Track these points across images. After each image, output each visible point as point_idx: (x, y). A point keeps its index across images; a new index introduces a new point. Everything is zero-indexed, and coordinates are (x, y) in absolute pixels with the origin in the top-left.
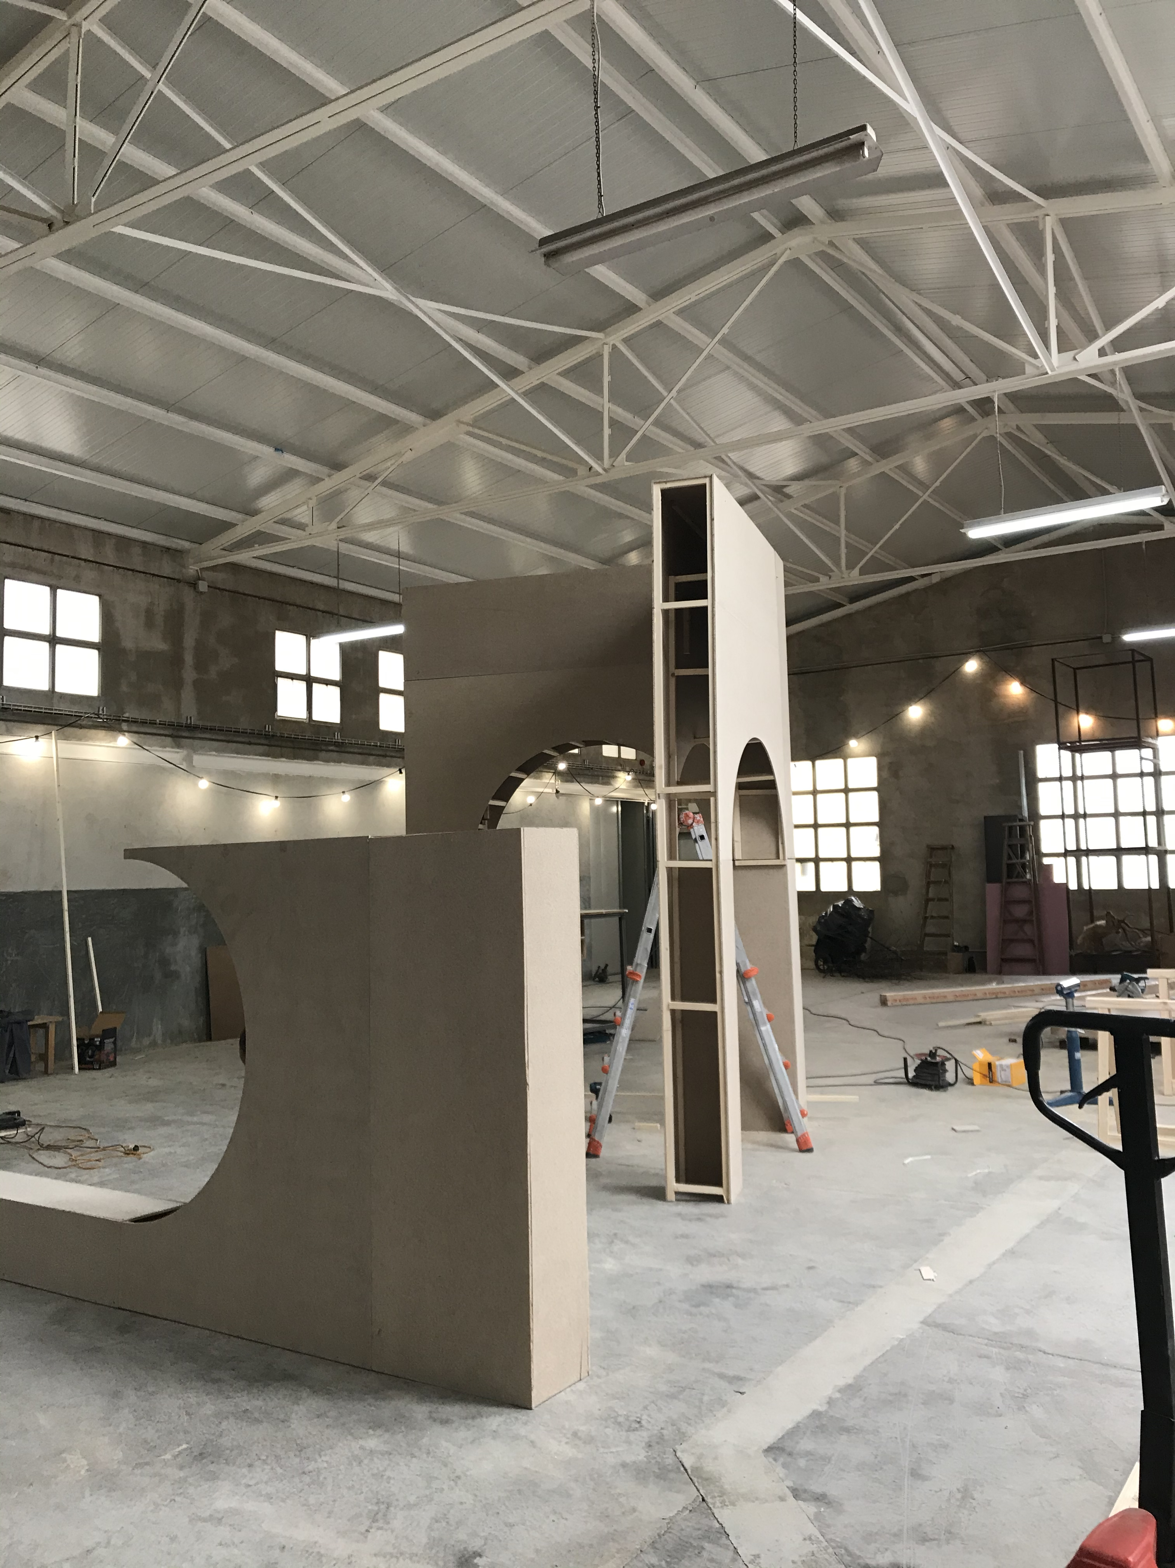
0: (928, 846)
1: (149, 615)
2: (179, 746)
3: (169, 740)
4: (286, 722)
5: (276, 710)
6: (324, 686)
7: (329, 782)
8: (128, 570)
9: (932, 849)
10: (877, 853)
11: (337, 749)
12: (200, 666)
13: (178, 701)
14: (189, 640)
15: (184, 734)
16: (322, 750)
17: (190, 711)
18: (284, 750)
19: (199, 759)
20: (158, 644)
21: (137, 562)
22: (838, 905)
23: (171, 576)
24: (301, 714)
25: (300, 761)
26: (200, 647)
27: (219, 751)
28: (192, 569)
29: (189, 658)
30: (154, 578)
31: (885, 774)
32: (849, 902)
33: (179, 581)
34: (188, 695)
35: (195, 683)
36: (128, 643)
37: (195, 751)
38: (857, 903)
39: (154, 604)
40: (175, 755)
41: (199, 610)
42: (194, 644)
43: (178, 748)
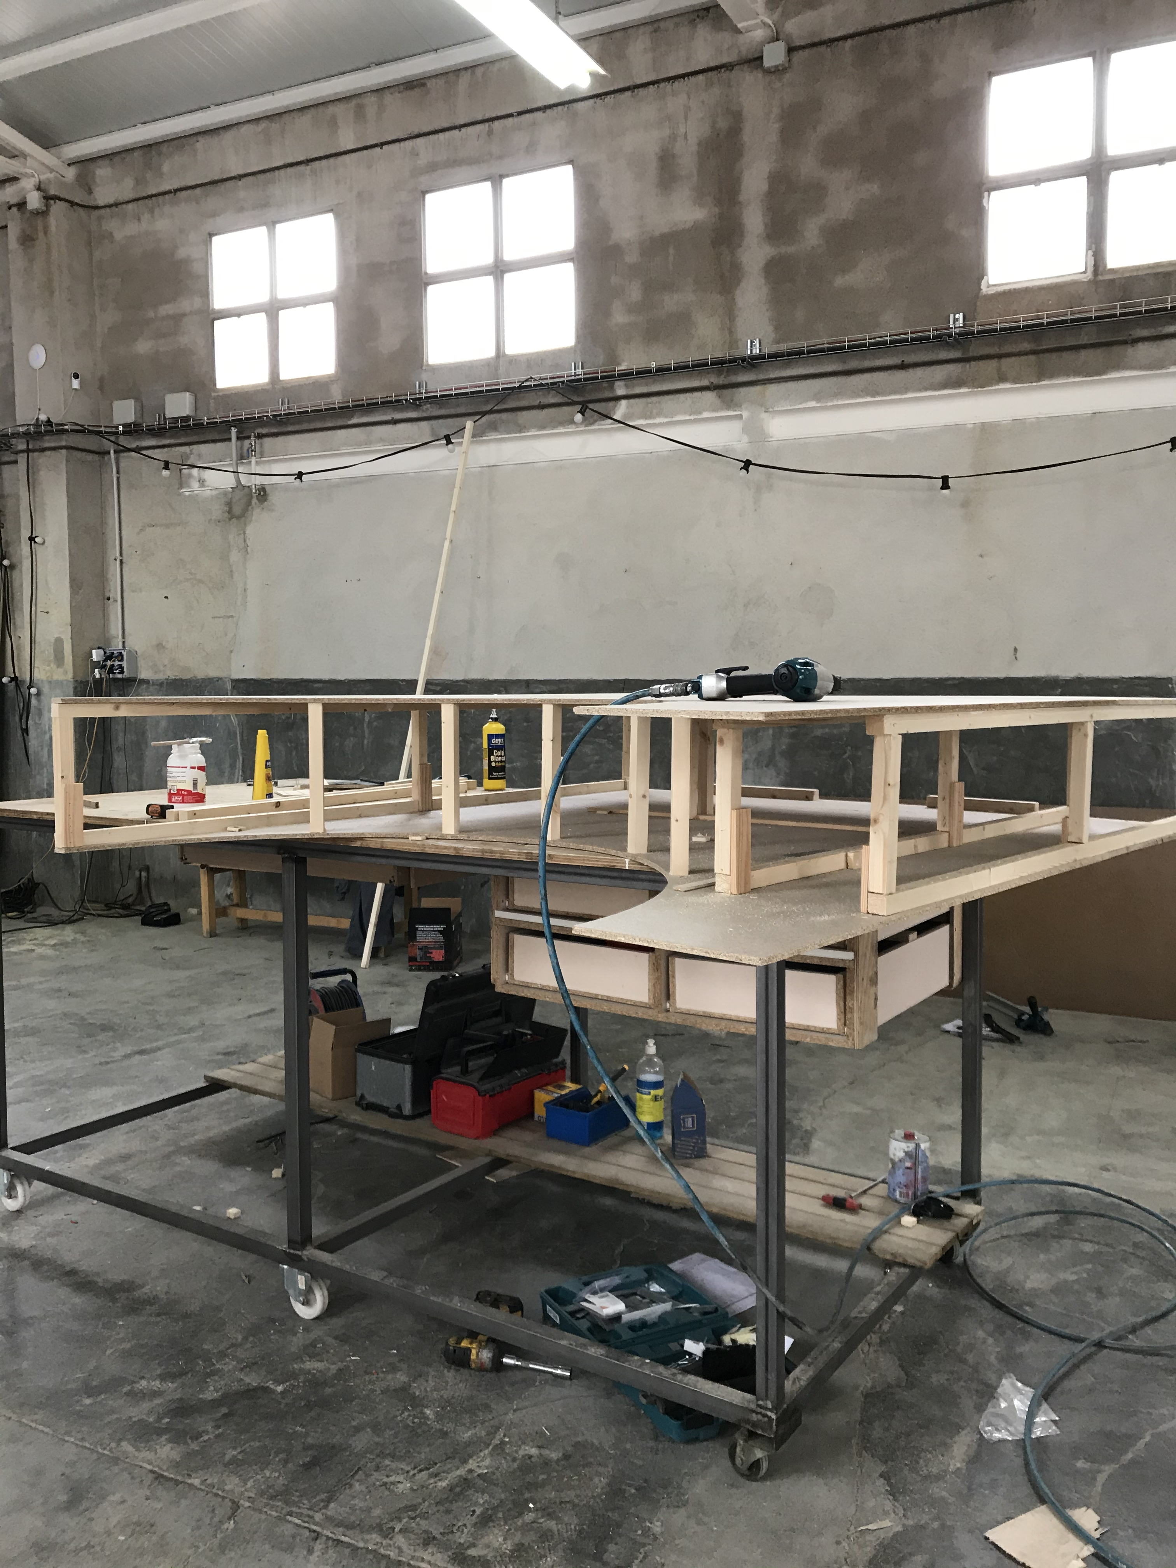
1: (666, 161)
2: (730, 404)
4: (1014, 295)
12: (780, 229)
13: (730, 313)
14: (755, 179)
15: (742, 379)
17: (758, 328)
20: (685, 213)
23: (711, 64)
24: (1069, 265)
26: (779, 190)
29: (754, 220)
30: (676, 84)
33: (728, 67)
34: (752, 296)
35: (769, 267)
36: (625, 233)
37: (770, 407)
39: (676, 138)
41: (776, 111)
42: (765, 187)
43: (729, 407)
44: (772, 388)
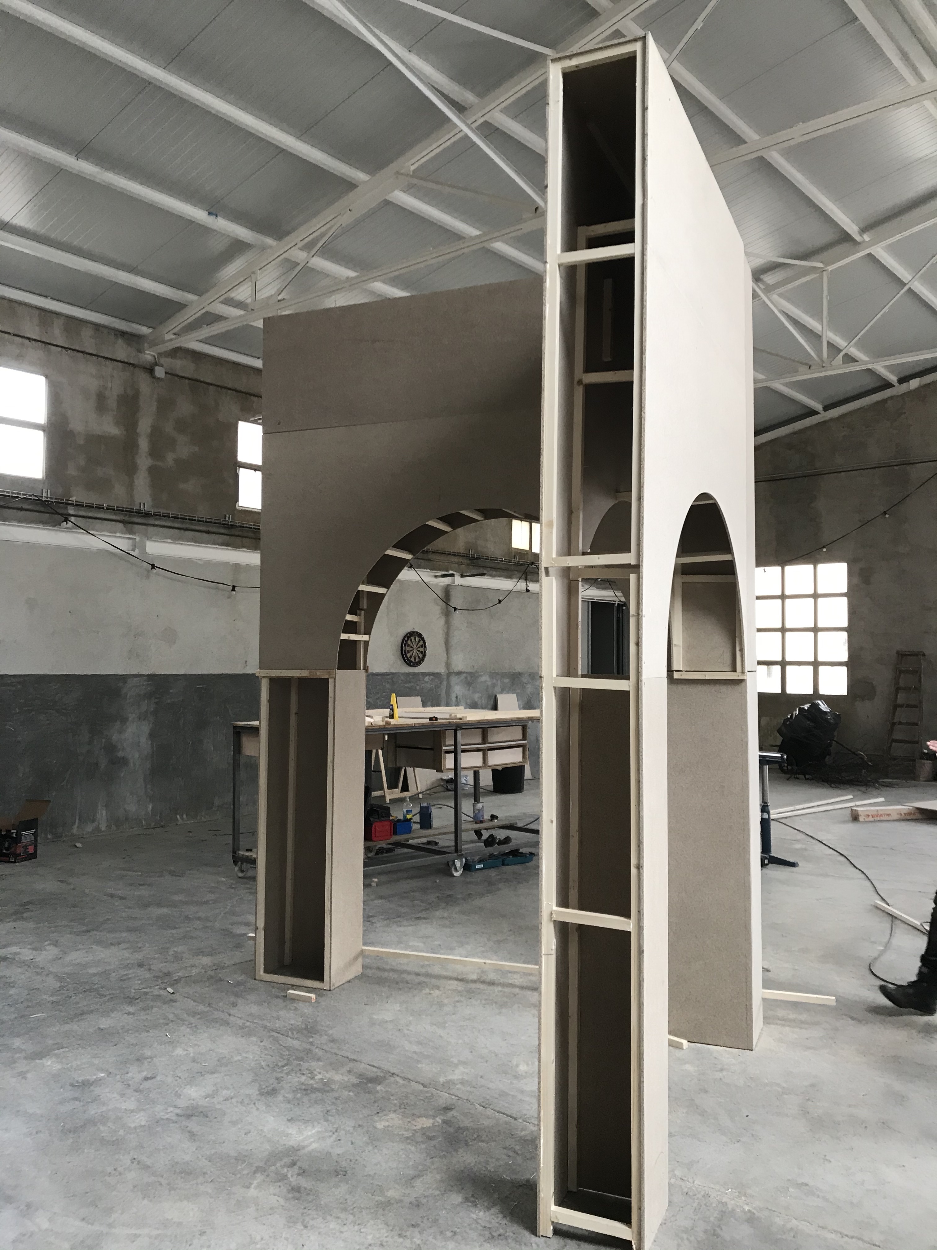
0: (898, 653)
1: (101, 398)
2: (131, 532)
3: (120, 525)
4: (245, 513)
5: (237, 500)
8: (78, 351)
9: (901, 655)
10: (845, 658)
12: (155, 452)
13: (131, 486)
14: (145, 425)
15: (137, 520)
17: (144, 499)
19: (153, 547)
20: (109, 428)
21: (89, 345)
22: (804, 708)
23: (126, 360)
26: (156, 434)
28: (148, 354)
29: (144, 444)
30: (108, 362)
31: (856, 580)
32: (815, 707)
33: (133, 365)
34: (142, 481)
35: (150, 469)
36: (76, 426)
37: (149, 538)
38: (824, 707)
39: (106, 388)
40: (126, 541)
41: (155, 396)
42: (149, 430)
43: (130, 534)
44: (151, 529)
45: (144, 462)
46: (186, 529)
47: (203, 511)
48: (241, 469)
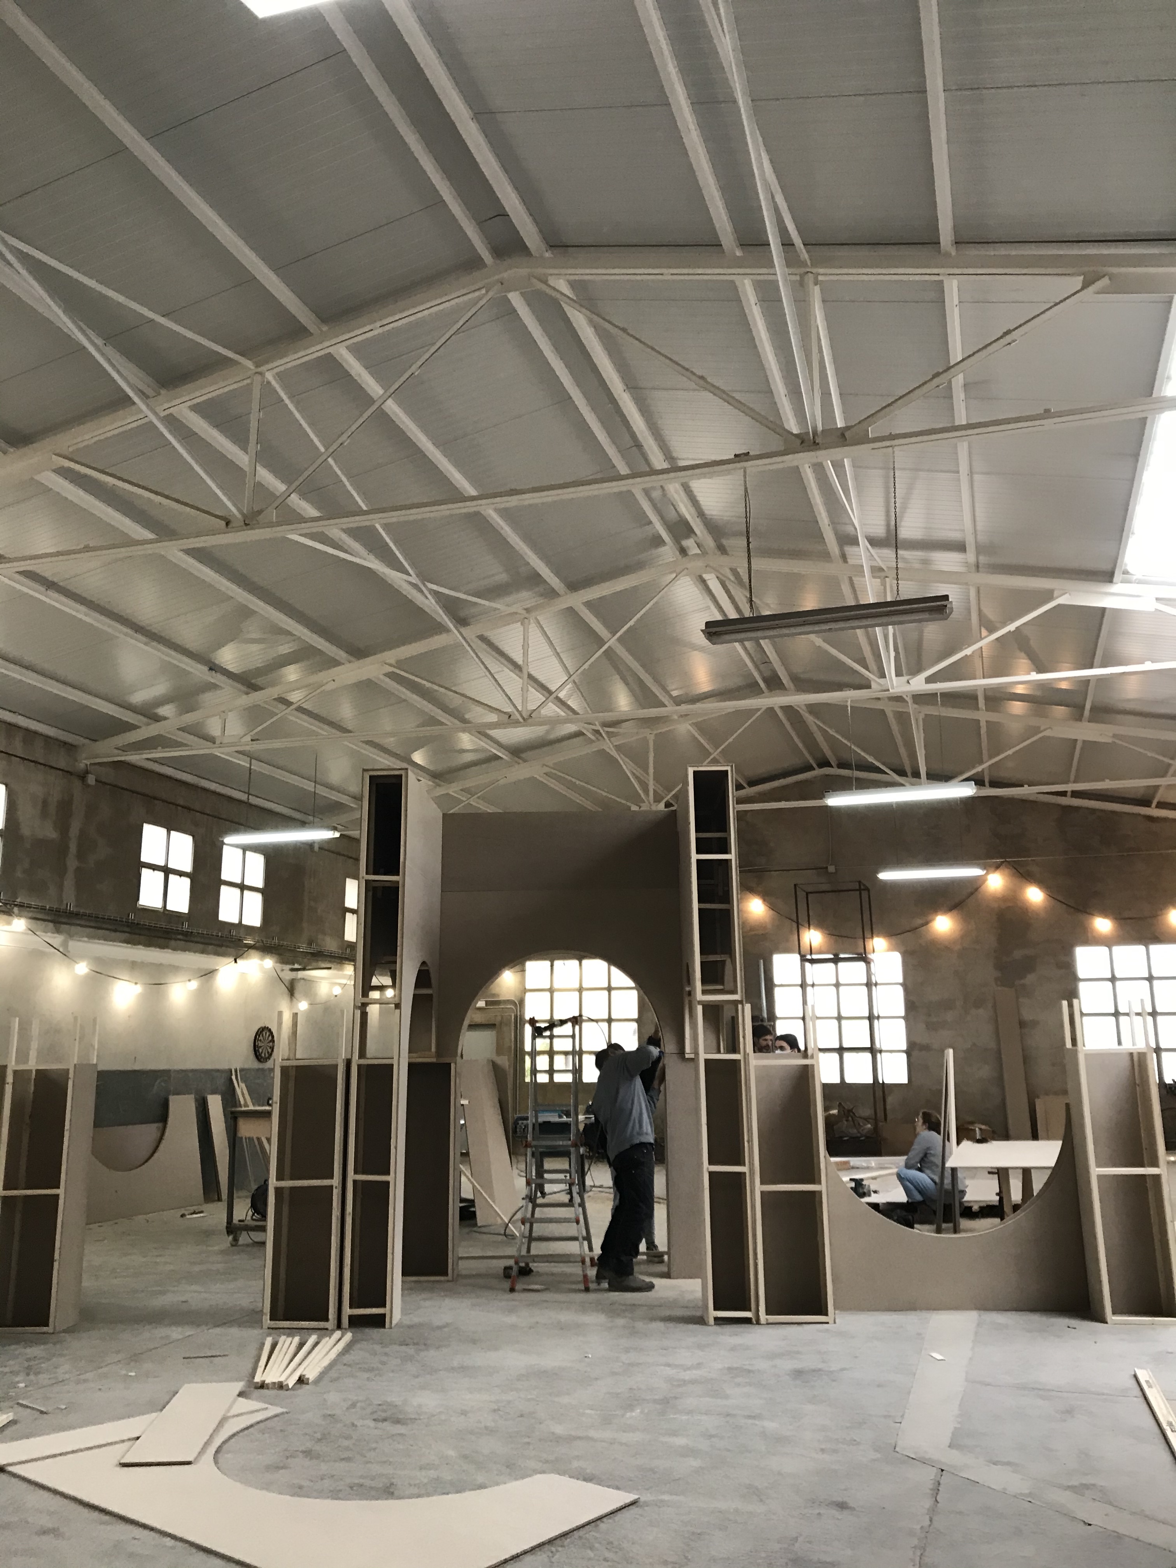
2: (58, 931)
3: (51, 925)
4: (146, 911)
5: (138, 899)
6: (178, 877)
7: (175, 969)
8: (31, 761)
11: (185, 938)
12: (81, 855)
13: (61, 887)
14: (75, 829)
15: (64, 920)
16: (171, 939)
17: (70, 900)
18: (142, 937)
19: (75, 945)
20: (50, 833)
21: (39, 754)
24: (157, 904)
25: (153, 949)
26: (82, 837)
27: (91, 937)
28: (83, 763)
29: (73, 848)
30: (53, 771)
34: (69, 882)
35: (78, 870)
36: (26, 831)
37: (71, 936)
40: (57, 940)
41: (85, 802)
42: (78, 834)
43: (58, 933)
44: (73, 928)
45: (72, 863)
46: (99, 928)
47: (112, 911)
48: (143, 869)
